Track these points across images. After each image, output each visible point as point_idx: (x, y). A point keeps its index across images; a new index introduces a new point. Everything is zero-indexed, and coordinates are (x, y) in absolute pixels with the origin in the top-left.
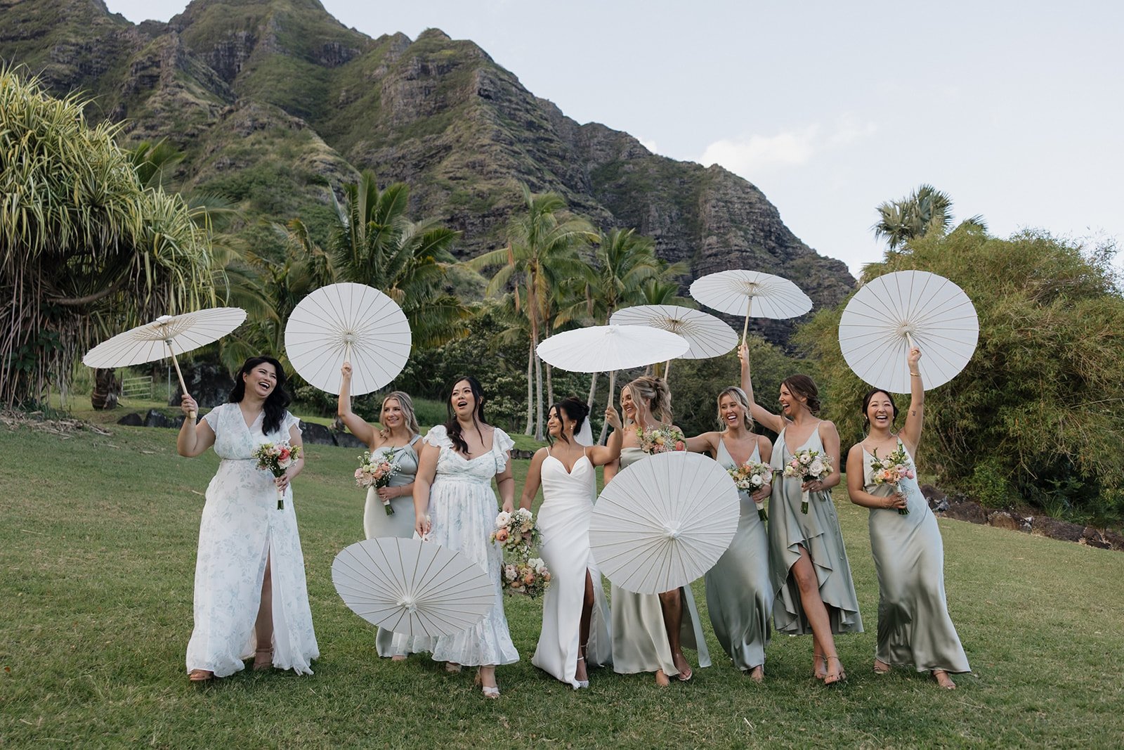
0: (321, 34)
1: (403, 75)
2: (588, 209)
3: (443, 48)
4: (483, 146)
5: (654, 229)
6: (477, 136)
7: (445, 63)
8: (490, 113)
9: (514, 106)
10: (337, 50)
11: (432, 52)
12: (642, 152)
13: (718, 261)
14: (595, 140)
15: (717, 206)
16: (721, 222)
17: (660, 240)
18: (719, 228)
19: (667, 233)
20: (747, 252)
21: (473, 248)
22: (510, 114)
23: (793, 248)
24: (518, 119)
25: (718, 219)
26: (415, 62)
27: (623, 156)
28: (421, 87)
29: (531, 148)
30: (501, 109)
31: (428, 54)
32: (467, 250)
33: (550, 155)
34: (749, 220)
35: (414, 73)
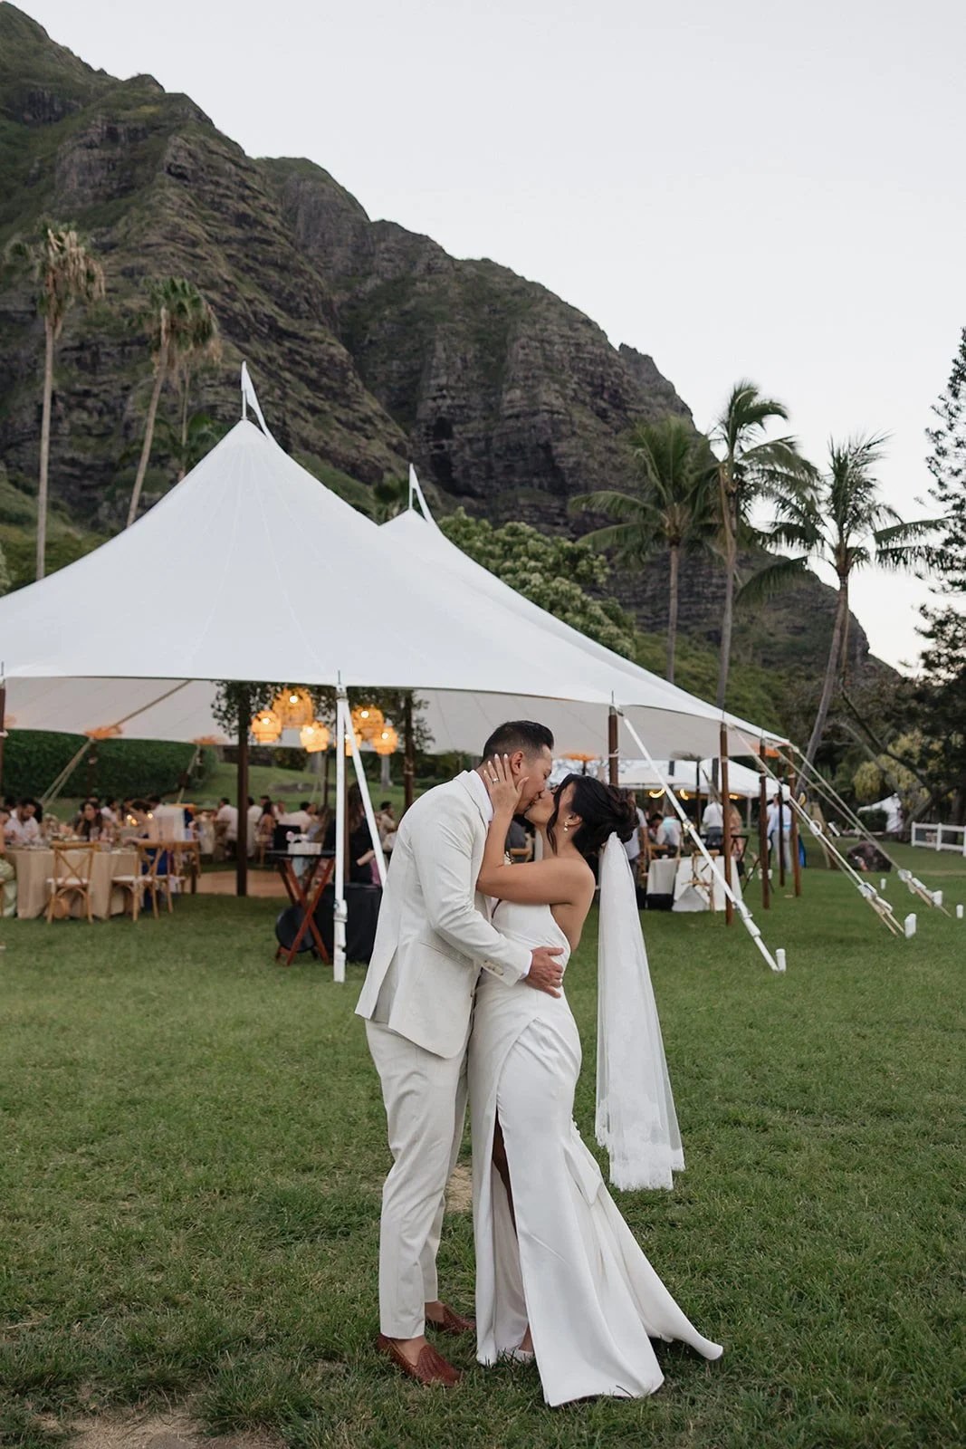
0: (27, 76)
1: (81, 141)
2: (309, 342)
3: (146, 103)
4: (149, 246)
5: (437, 376)
6: (145, 232)
7: (140, 126)
8: (175, 198)
9: (221, 191)
10: (47, 101)
11: (127, 108)
12: (445, 266)
13: (519, 425)
14: (383, 246)
15: (529, 346)
16: (530, 369)
17: (445, 392)
18: (526, 378)
19: (457, 382)
20: (559, 413)
21: (104, 387)
22: (213, 201)
23: (638, 411)
24: (224, 210)
25: (528, 364)
26: (99, 124)
27: (419, 270)
28: (103, 160)
29: (233, 252)
30: (199, 197)
31: (120, 111)
32: (95, 390)
33: (263, 263)
34: (573, 369)
35: (96, 139)
